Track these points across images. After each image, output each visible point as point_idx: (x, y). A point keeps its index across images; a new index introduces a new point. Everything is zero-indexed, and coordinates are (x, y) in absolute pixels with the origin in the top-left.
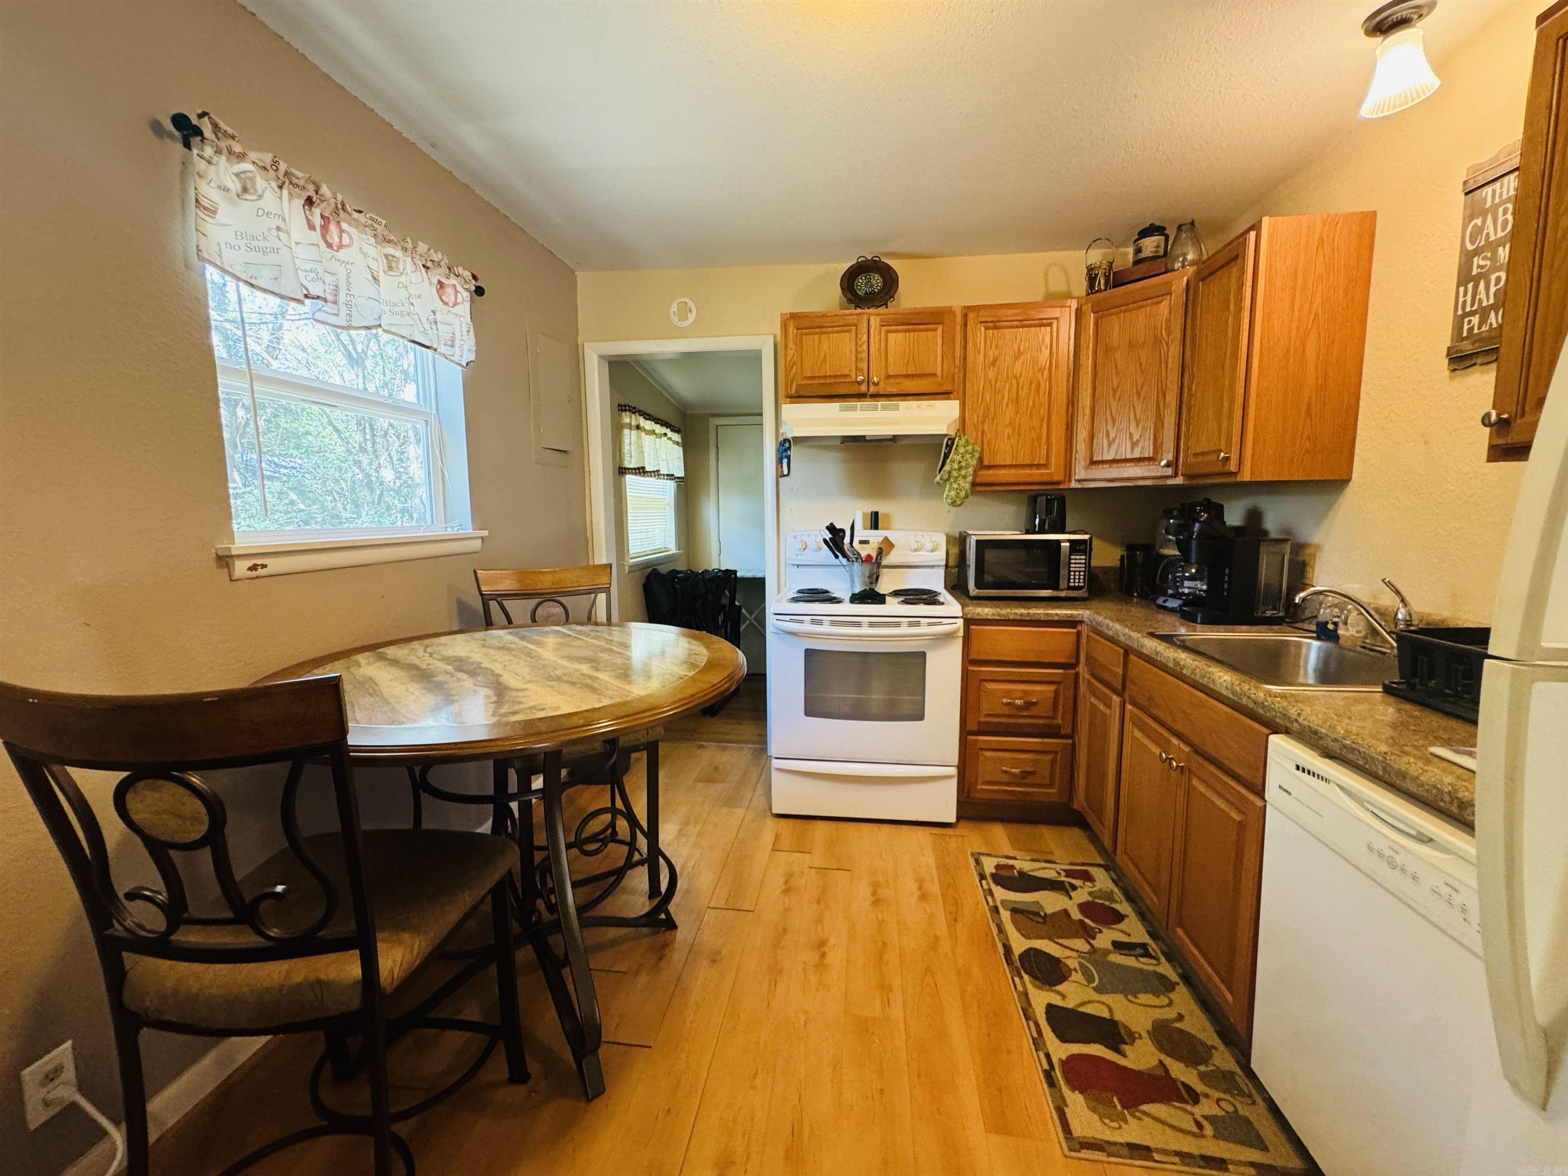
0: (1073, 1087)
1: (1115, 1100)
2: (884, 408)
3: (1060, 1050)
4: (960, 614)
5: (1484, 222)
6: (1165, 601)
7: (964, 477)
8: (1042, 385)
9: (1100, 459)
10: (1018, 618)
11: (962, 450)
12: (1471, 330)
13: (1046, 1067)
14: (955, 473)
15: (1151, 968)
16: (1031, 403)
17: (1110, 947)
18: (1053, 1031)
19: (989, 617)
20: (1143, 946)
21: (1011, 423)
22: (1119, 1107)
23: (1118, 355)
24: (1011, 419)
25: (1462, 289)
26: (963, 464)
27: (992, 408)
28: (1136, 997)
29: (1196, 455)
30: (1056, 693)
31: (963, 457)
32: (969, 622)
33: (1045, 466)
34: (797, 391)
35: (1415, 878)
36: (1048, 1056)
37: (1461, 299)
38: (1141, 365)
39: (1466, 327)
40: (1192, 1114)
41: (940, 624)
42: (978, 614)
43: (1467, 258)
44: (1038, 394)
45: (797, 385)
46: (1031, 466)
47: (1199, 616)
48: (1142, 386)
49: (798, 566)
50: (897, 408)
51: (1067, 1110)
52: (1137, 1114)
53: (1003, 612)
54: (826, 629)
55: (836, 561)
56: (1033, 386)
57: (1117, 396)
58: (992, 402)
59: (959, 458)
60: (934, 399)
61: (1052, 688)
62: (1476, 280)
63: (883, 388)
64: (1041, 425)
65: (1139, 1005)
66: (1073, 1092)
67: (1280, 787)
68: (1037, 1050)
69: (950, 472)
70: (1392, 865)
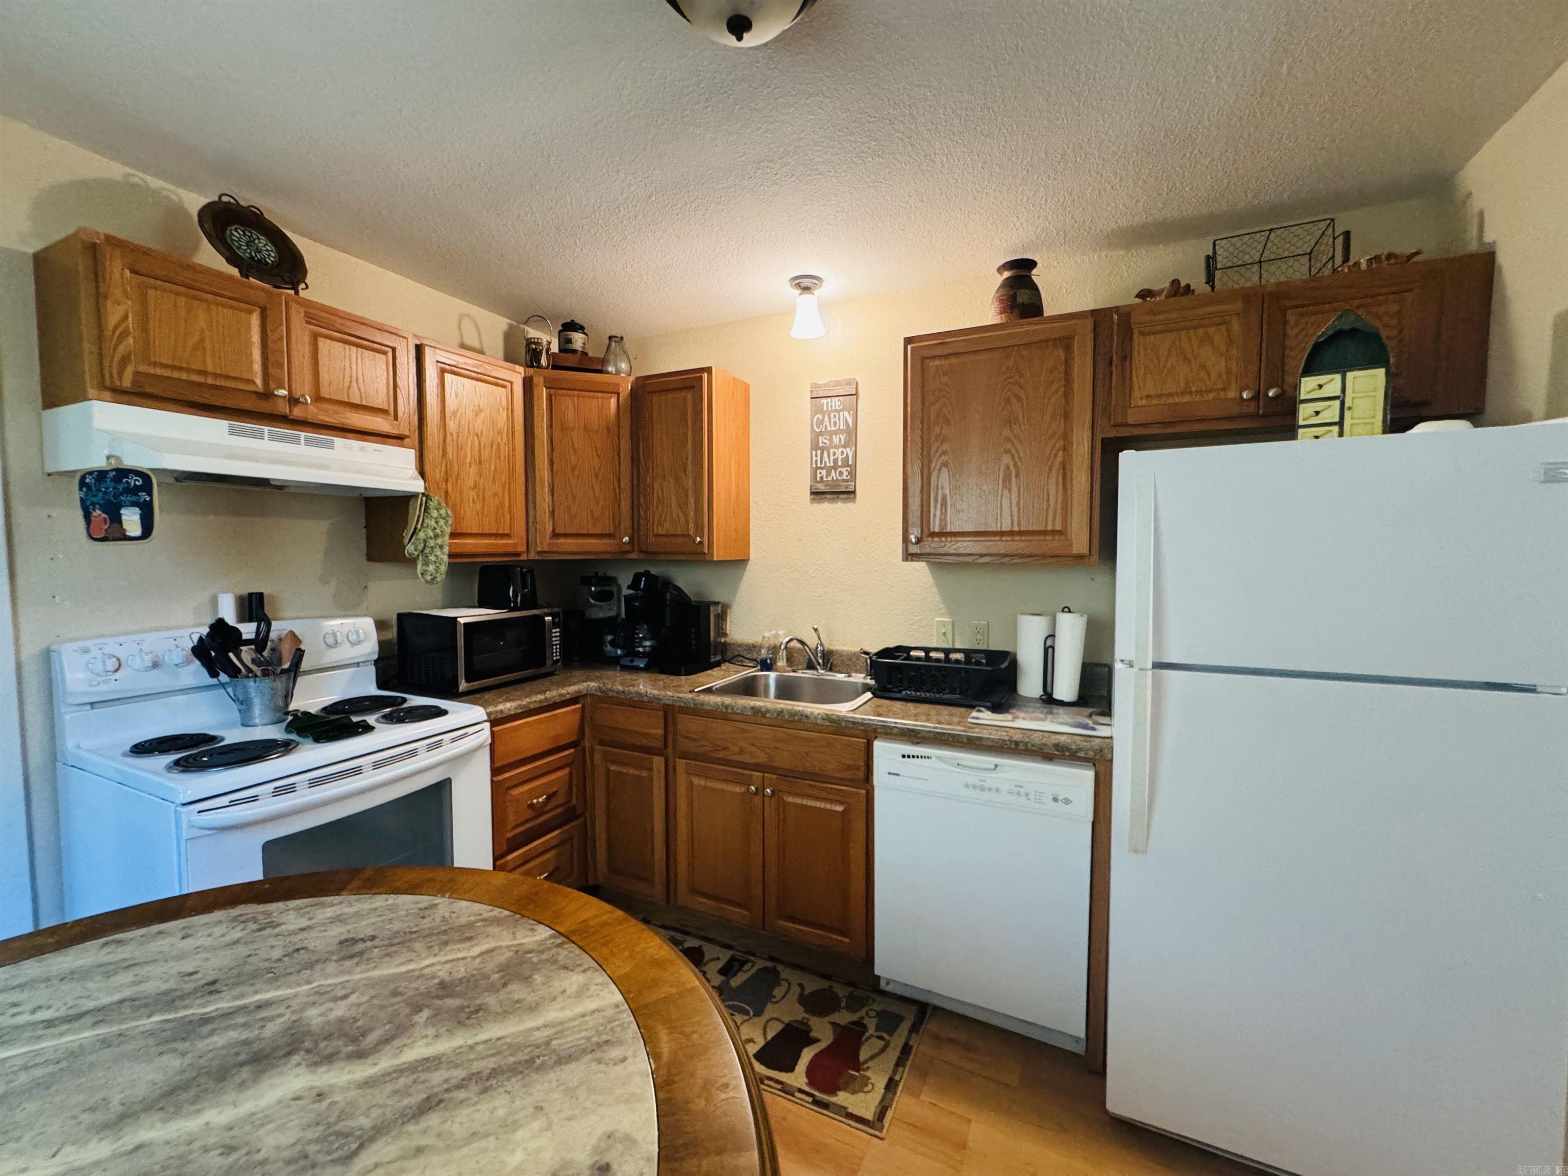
0: (833, 1091)
1: (851, 1072)
2: (308, 442)
3: (798, 1078)
4: (486, 718)
5: (824, 418)
6: (632, 661)
7: (441, 547)
8: (502, 447)
9: (563, 532)
10: (537, 706)
11: (435, 514)
12: (822, 478)
13: (810, 1099)
14: (432, 543)
15: (754, 970)
16: (493, 468)
17: (723, 978)
18: (781, 1071)
19: (512, 713)
20: (733, 959)
21: (475, 487)
22: (857, 1074)
23: (574, 434)
24: (475, 481)
25: (814, 453)
26: (438, 531)
27: (455, 464)
28: (774, 997)
29: (657, 535)
30: (570, 774)
31: (437, 522)
32: (495, 722)
33: (507, 536)
34: (134, 382)
35: (997, 790)
36: (801, 1091)
37: (814, 458)
38: (597, 450)
39: (819, 476)
40: (871, 1036)
41: (465, 736)
42: (501, 711)
43: (816, 436)
44: (499, 458)
45: (136, 373)
46: (496, 535)
47: (683, 669)
48: (600, 468)
49: (92, 704)
50: (330, 446)
51: (850, 1110)
52: (865, 1066)
53: (524, 703)
54: (304, 796)
55: (214, 681)
56: (494, 447)
57: (576, 474)
58: (455, 459)
59: (433, 523)
60: (384, 443)
61: (567, 770)
62: (822, 449)
63: (312, 412)
64: (504, 492)
65: (781, 1000)
66: (837, 1095)
67: (889, 773)
68: (793, 1096)
69: (425, 541)
70: (982, 789)
